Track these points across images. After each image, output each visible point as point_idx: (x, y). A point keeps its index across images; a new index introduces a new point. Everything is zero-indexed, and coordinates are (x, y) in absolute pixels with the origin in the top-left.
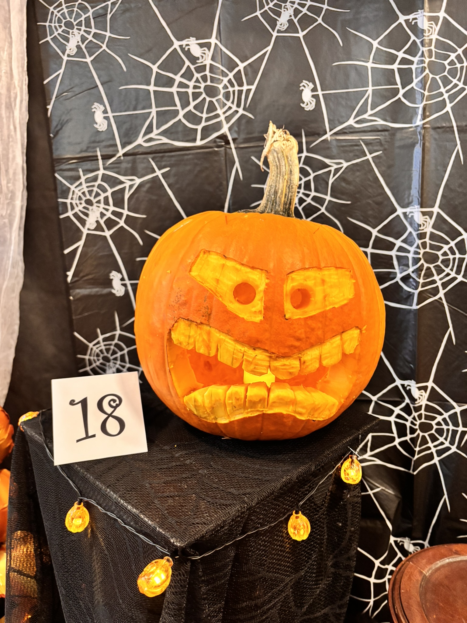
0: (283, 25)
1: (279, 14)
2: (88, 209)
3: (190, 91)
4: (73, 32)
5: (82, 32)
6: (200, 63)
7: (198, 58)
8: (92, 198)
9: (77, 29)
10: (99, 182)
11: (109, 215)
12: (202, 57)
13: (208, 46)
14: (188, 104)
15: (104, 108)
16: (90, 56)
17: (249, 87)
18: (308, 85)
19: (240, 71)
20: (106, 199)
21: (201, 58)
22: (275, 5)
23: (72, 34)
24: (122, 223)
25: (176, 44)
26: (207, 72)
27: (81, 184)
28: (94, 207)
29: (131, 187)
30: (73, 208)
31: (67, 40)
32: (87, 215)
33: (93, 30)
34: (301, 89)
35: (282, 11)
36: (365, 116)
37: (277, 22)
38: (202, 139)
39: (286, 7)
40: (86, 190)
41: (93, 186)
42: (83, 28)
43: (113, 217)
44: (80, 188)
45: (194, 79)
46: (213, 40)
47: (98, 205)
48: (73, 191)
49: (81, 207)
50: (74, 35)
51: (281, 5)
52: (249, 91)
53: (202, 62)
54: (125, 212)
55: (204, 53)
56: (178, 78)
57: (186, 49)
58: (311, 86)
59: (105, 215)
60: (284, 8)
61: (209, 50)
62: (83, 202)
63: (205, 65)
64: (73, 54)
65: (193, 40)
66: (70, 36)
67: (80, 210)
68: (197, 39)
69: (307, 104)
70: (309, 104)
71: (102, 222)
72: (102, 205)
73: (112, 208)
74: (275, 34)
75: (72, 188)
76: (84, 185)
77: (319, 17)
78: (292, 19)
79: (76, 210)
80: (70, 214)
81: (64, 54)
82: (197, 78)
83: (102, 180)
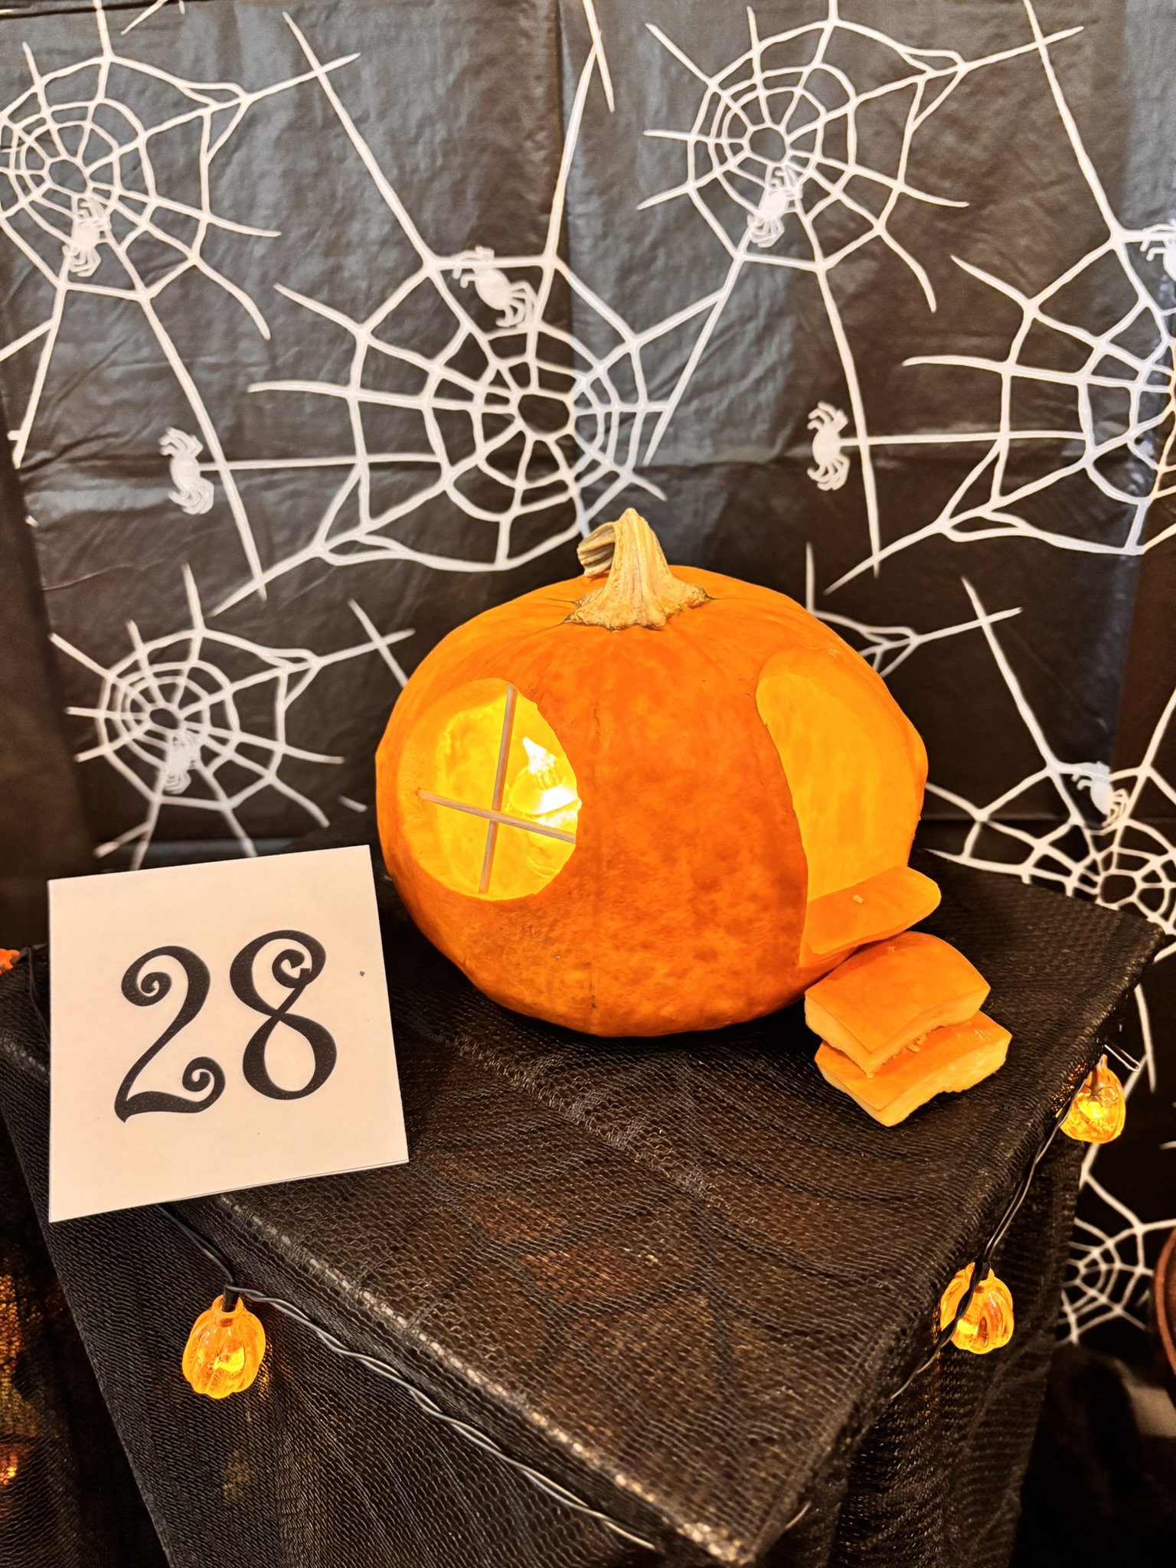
0: (765, 229)
1: (753, 193)
2: (161, 737)
3: (476, 409)
4: (81, 200)
5: (114, 204)
6: (506, 327)
7: (502, 314)
8: (173, 707)
9: (95, 190)
10: (193, 661)
11: (228, 753)
12: (515, 310)
13: (533, 276)
14: (470, 448)
15: (199, 448)
16: (148, 285)
17: (656, 407)
18: (832, 419)
19: (627, 357)
20: (218, 711)
21: (509, 312)
22: (744, 165)
23: (80, 208)
24: (270, 777)
25: (433, 266)
26: (530, 357)
27: (135, 667)
28: (182, 732)
29: (294, 679)
30: (113, 735)
31: (66, 226)
32: (160, 754)
33: (154, 201)
34: (811, 426)
35: (766, 185)
36: (984, 511)
37: (749, 218)
38: (512, 555)
39: (778, 174)
40: (153, 684)
41: (176, 673)
42: (117, 189)
43: (242, 761)
44: (133, 677)
45: (489, 375)
46: (549, 261)
47: (194, 726)
48: (114, 688)
49: (139, 733)
50: (87, 208)
51: (765, 166)
52: (652, 419)
53: (513, 327)
54: (280, 747)
55: (523, 301)
56: (437, 370)
57: (464, 284)
58: (841, 420)
59: (215, 755)
60: (774, 176)
61: (536, 288)
62: (145, 716)
63: (523, 338)
64: (89, 274)
65: (486, 258)
66: (74, 215)
67: (136, 741)
68: (498, 254)
69: (826, 472)
70: (831, 470)
71: (208, 773)
72: (206, 727)
73: (237, 736)
74: (740, 256)
75: (110, 676)
76: (148, 670)
77: (878, 216)
78: (795, 215)
79: (125, 739)
80: (106, 749)
81: (56, 269)
82: (498, 373)
83: (203, 657)
